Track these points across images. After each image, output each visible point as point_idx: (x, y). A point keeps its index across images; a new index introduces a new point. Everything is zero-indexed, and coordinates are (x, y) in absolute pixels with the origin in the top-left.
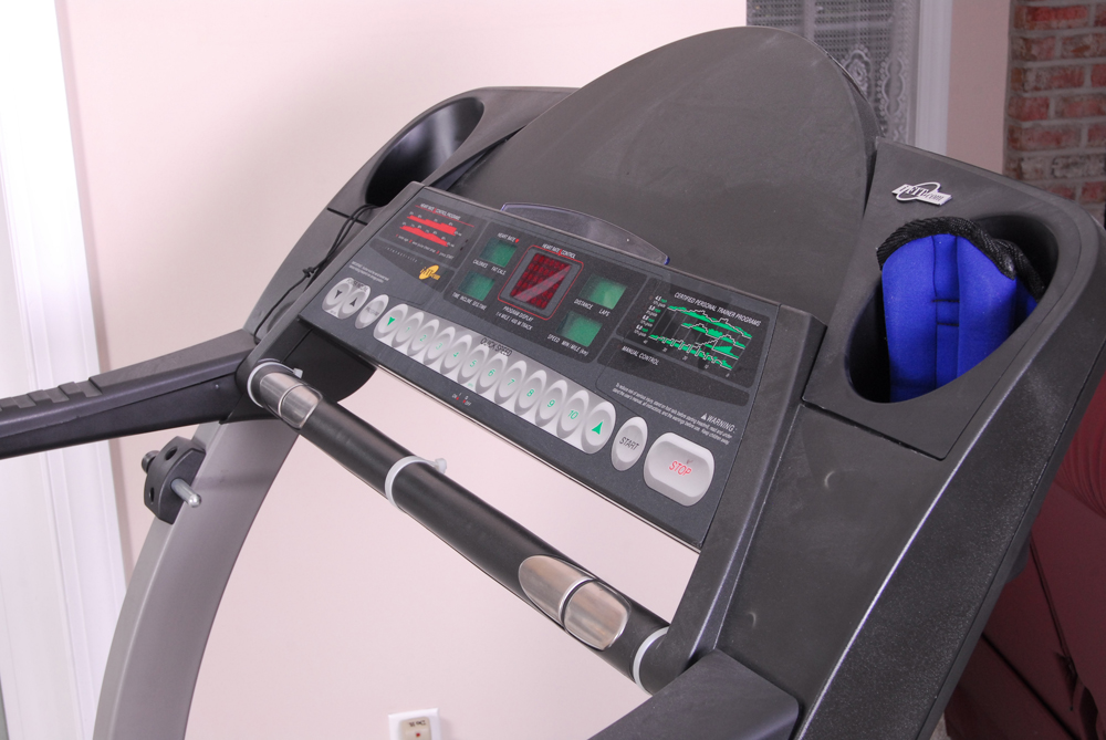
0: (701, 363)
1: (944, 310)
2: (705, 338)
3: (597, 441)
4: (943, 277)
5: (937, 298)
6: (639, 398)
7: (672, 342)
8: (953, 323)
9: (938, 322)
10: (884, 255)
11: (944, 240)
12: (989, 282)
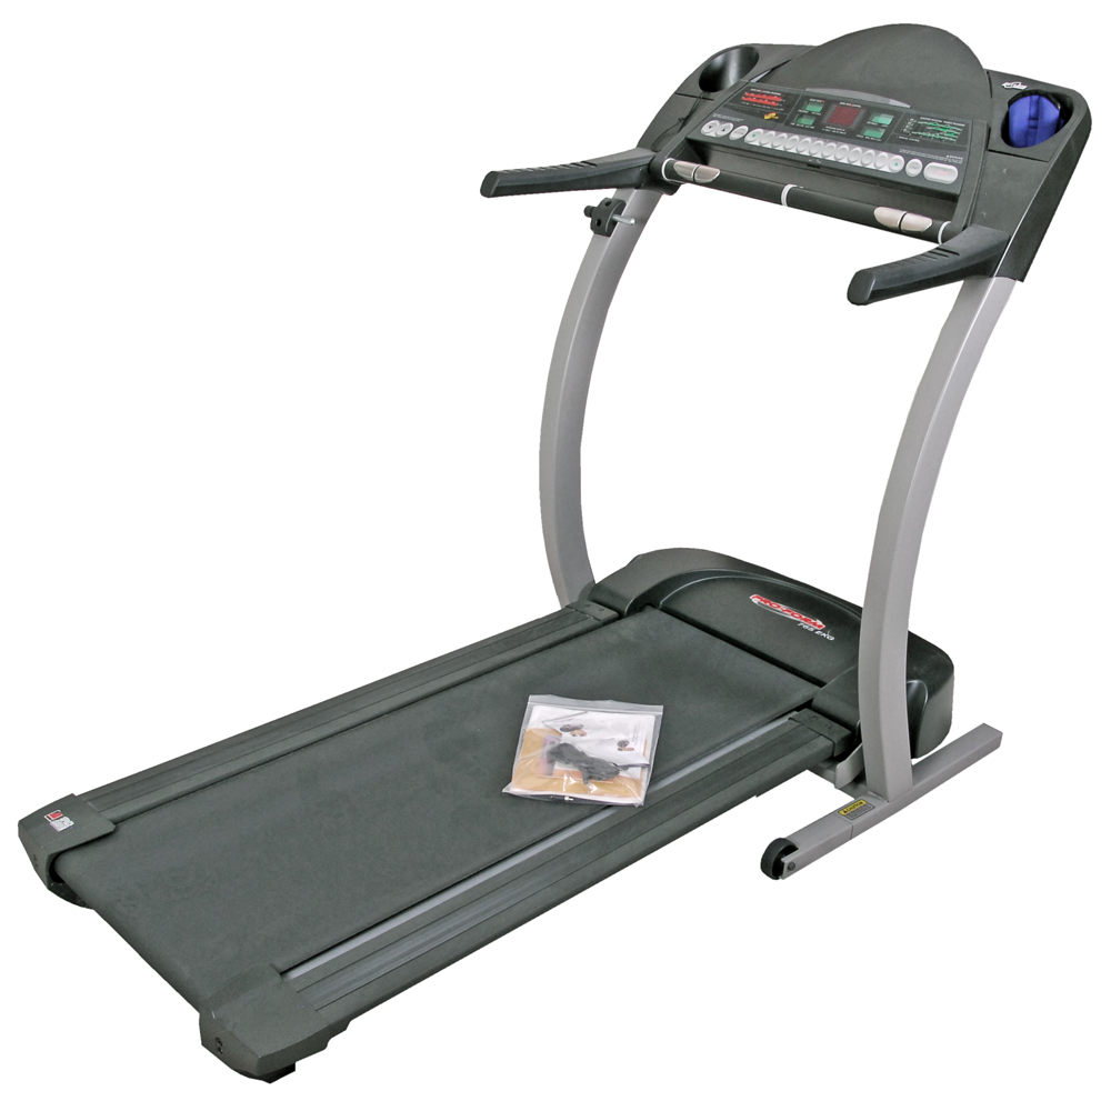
0: (940, 140)
1: (1032, 123)
2: (939, 131)
3: (898, 168)
4: (1033, 110)
5: (1030, 118)
6: (913, 153)
7: (924, 134)
8: (1035, 127)
9: (1030, 127)
10: (1011, 103)
11: (1035, 98)
12: (1052, 112)
